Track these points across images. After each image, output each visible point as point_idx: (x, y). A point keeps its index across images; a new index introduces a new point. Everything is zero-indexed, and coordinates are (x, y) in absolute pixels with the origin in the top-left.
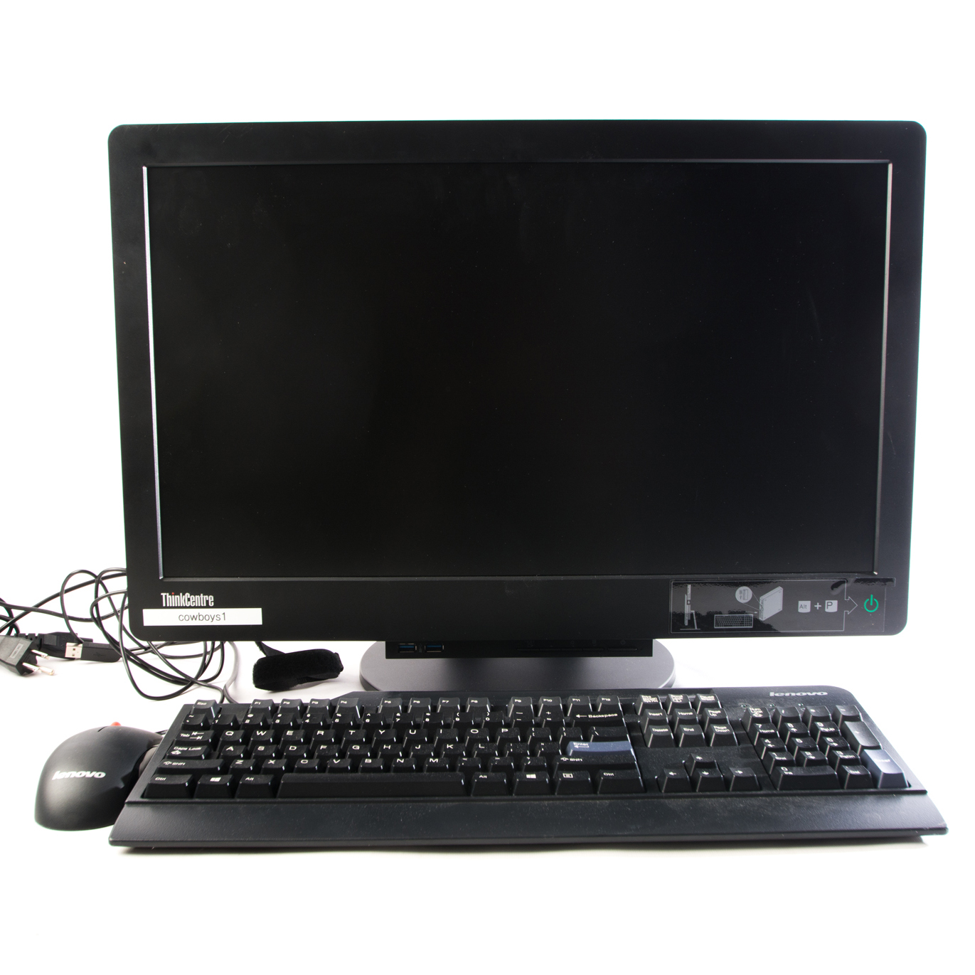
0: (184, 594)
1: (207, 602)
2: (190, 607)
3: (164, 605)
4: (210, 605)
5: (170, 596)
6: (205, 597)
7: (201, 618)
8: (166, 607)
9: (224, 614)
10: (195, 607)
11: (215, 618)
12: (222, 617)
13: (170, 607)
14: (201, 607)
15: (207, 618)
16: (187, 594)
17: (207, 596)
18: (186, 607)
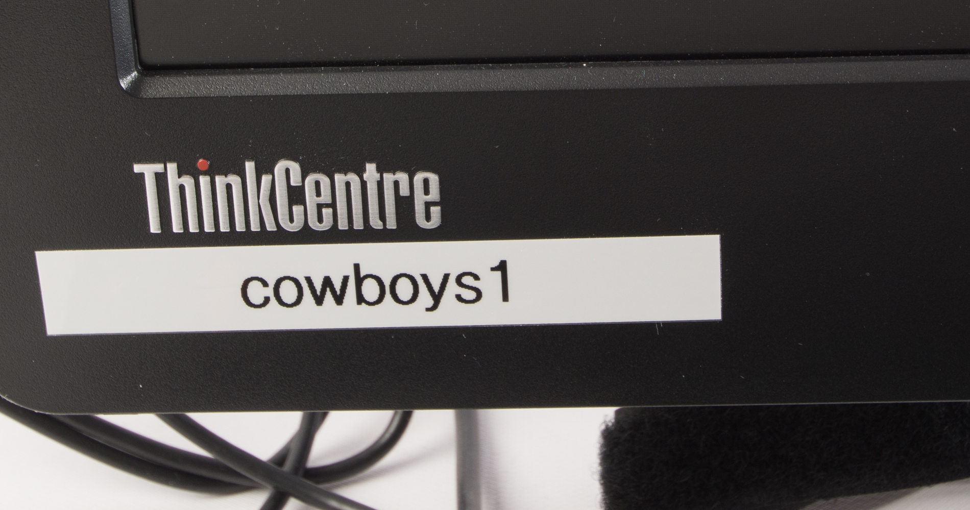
0: (265, 167)
1: (405, 205)
2: (306, 236)
3: (154, 227)
4: (421, 221)
5: (188, 182)
6: (389, 178)
7: (370, 290)
8: (167, 239)
9: (502, 267)
10: (333, 236)
11: (452, 288)
12: (490, 283)
13: (187, 240)
14: (368, 235)
15: (404, 289)
16: (280, 167)
17: (402, 177)
18: (281, 237)
